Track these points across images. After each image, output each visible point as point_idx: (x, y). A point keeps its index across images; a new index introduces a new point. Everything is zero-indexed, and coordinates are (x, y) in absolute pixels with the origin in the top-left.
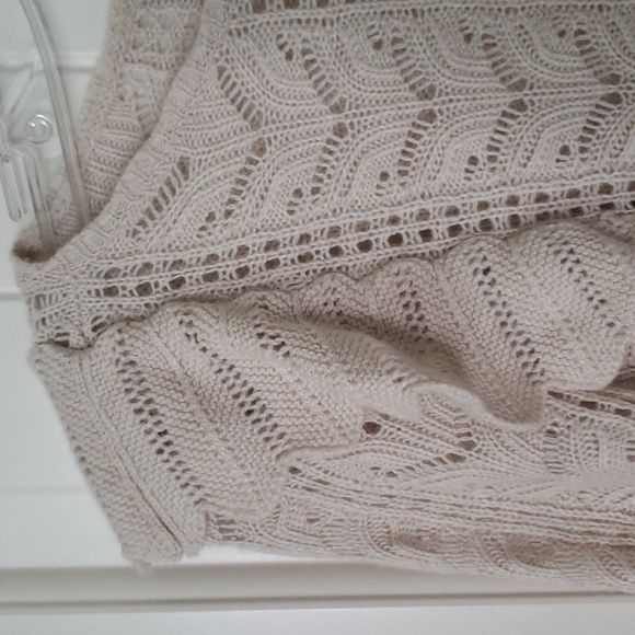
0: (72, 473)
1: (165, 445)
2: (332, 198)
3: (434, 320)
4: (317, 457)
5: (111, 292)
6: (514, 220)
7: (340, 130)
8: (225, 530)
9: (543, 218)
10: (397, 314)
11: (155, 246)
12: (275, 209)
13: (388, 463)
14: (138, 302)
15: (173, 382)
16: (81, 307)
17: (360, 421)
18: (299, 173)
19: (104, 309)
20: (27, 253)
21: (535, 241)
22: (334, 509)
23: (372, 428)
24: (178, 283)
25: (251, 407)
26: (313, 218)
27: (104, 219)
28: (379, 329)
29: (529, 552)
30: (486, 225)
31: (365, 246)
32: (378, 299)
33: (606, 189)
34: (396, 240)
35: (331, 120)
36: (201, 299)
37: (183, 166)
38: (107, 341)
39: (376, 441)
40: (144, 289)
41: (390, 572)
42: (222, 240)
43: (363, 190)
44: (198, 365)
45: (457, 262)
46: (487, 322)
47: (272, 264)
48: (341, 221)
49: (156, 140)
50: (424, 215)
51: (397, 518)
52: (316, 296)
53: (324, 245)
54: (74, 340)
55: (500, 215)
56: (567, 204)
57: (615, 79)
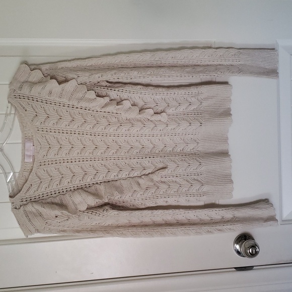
0: (17, 225)
1: (30, 220)
2: (51, 188)
3: (64, 202)
4: (50, 221)
5: (22, 201)
6: (74, 189)
7: (51, 179)
8: (38, 231)
9: (78, 189)
10: (60, 202)
11: (28, 195)
12: (43, 190)
13: (59, 221)
14: (26, 202)
15: (31, 212)
16: (18, 203)
17: (55, 216)
18: (46, 185)
19: (21, 203)
20: (10, 197)
21: (76, 192)
22: (52, 227)
23: (56, 217)
24: (31, 200)
25: (41, 215)
26: (48, 190)
27: (21, 192)
28: (57, 204)
29: (78, 231)
30: (71, 190)
31: (55, 194)
32: (57, 200)
33: (85, 185)
34: (59, 193)
35: (50, 178)
36: (34, 202)
37: (31, 185)
38: (22, 208)
39: (57, 218)
40: (26, 201)
41: (66, 236)
42: (36, 194)
43: (55, 187)
44: (34, 210)
45: (67, 195)
46: (71, 202)
47: (43, 197)
48: (52, 191)
49: (28, 182)
50: (63, 189)
51: (60, 228)
52: (49, 200)
53: (62, 191)
54: (17, 208)
55: (72, 189)
56: (81, 187)
57: (86, 172)
